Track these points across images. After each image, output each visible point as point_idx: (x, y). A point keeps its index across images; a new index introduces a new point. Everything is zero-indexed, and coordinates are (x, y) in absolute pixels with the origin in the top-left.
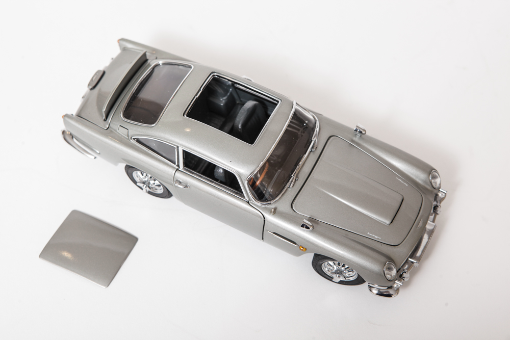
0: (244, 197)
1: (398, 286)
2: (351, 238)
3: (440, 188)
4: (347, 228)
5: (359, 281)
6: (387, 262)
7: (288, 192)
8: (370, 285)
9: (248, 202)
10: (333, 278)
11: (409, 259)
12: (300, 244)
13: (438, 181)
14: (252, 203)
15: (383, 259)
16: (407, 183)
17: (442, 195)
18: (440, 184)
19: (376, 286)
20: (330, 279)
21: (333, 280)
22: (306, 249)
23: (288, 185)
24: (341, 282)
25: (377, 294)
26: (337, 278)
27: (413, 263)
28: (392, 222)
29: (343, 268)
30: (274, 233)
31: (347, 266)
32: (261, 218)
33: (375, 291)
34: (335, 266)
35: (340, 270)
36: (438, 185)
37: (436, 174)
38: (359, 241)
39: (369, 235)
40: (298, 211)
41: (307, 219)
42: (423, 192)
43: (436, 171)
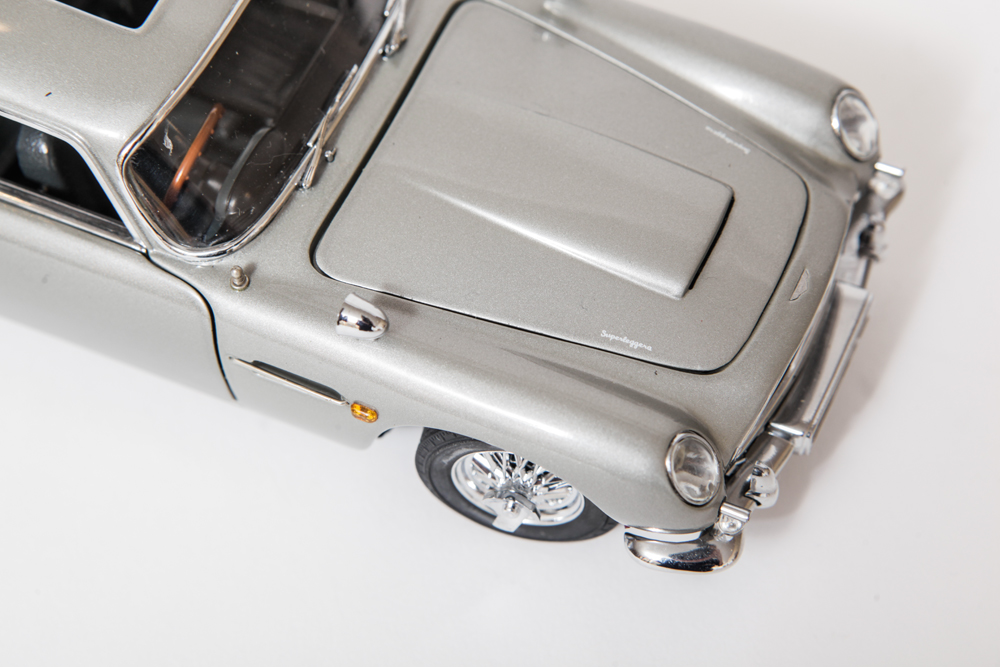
0: (126, 234)
1: (734, 526)
2: (538, 355)
3: (875, 158)
4: (524, 321)
5: (592, 523)
6: (679, 436)
7: (294, 204)
8: (632, 531)
9: (146, 256)
10: (494, 517)
11: (773, 424)
12: (350, 397)
13: (867, 130)
14: (161, 256)
15: (663, 425)
16: (747, 143)
17: (889, 186)
18: (876, 143)
19: (655, 532)
20: (485, 519)
21: (495, 524)
22: (376, 413)
23: (294, 179)
24: (526, 532)
25: (667, 565)
26: (511, 518)
27: (788, 437)
28: (691, 286)
29: (527, 477)
30: (257, 364)
31: (539, 470)
32: (199, 308)
33: (653, 555)
34: (498, 473)
35: (517, 487)
36: (867, 146)
37: (858, 103)
38: (568, 364)
39: (606, 340)
40: (337, 273)
41: (371, 297)
42: (810, 173)
43: (855, 94)
